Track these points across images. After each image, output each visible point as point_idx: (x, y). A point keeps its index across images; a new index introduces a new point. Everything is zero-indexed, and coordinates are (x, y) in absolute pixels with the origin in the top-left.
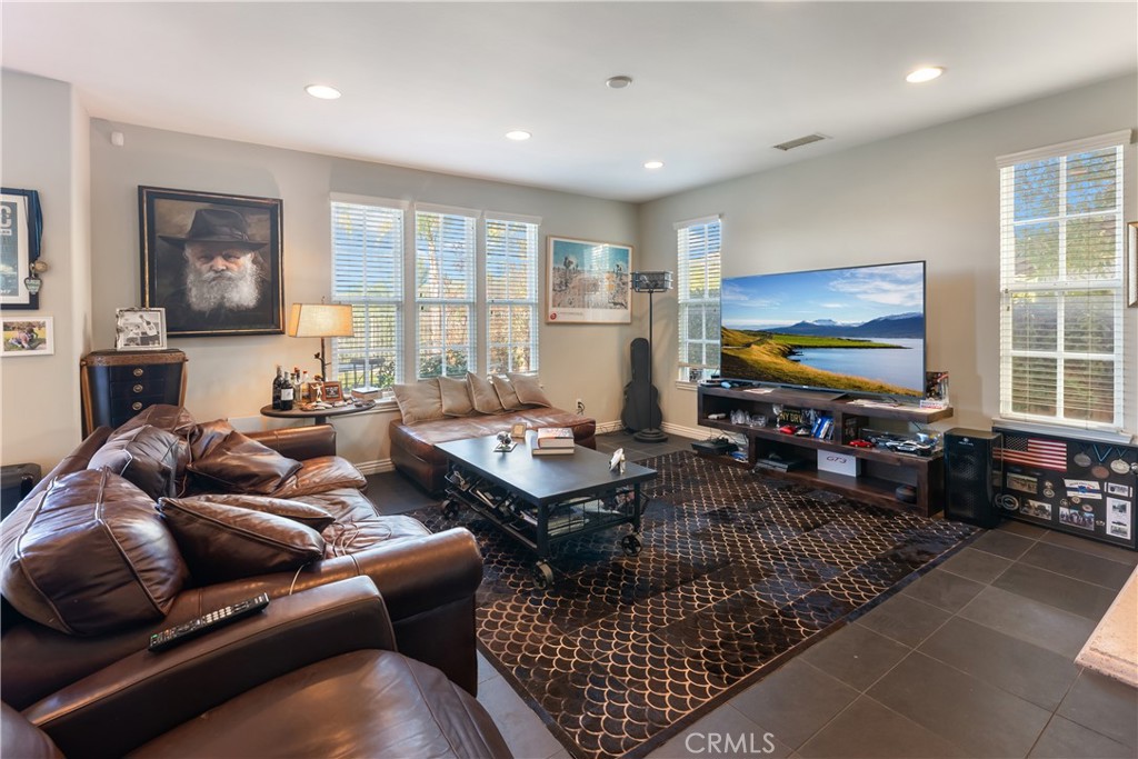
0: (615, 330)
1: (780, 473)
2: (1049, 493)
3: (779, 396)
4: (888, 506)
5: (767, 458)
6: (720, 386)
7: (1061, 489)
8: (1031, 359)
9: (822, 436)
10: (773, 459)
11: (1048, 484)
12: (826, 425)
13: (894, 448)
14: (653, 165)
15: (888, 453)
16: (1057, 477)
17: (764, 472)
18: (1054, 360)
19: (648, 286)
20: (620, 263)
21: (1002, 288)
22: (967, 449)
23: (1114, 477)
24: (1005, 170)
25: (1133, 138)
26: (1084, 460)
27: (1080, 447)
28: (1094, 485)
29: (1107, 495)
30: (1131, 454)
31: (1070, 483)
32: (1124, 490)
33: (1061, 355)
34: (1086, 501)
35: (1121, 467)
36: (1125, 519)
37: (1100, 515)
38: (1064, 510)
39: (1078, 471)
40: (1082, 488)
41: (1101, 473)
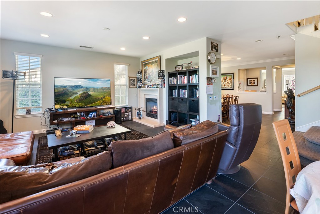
2: (123, 116)
6: (57, 111)
8: (118, 96)
12: (93, 114)
13: (109, 115)
14: (45, 36)
16: (124, 113)
21: (115, 85)
22: (119, 112)
23: (129, 112)
24: (115, 65)
25: (129, 65)
26: (126, 110)
27: (126, 108)
28: (128, 113)
29: (129, 114)
30: (131, 108)
31: (125, 114)
32: (130, 113)
33: (121, 95)
34: (127, 116)
35: (130, 110)
36: (130, 117)
37: (128, 117)
38: (124, 118)
39: (126, 112)
40: (126, 114)
41: (128, 111)
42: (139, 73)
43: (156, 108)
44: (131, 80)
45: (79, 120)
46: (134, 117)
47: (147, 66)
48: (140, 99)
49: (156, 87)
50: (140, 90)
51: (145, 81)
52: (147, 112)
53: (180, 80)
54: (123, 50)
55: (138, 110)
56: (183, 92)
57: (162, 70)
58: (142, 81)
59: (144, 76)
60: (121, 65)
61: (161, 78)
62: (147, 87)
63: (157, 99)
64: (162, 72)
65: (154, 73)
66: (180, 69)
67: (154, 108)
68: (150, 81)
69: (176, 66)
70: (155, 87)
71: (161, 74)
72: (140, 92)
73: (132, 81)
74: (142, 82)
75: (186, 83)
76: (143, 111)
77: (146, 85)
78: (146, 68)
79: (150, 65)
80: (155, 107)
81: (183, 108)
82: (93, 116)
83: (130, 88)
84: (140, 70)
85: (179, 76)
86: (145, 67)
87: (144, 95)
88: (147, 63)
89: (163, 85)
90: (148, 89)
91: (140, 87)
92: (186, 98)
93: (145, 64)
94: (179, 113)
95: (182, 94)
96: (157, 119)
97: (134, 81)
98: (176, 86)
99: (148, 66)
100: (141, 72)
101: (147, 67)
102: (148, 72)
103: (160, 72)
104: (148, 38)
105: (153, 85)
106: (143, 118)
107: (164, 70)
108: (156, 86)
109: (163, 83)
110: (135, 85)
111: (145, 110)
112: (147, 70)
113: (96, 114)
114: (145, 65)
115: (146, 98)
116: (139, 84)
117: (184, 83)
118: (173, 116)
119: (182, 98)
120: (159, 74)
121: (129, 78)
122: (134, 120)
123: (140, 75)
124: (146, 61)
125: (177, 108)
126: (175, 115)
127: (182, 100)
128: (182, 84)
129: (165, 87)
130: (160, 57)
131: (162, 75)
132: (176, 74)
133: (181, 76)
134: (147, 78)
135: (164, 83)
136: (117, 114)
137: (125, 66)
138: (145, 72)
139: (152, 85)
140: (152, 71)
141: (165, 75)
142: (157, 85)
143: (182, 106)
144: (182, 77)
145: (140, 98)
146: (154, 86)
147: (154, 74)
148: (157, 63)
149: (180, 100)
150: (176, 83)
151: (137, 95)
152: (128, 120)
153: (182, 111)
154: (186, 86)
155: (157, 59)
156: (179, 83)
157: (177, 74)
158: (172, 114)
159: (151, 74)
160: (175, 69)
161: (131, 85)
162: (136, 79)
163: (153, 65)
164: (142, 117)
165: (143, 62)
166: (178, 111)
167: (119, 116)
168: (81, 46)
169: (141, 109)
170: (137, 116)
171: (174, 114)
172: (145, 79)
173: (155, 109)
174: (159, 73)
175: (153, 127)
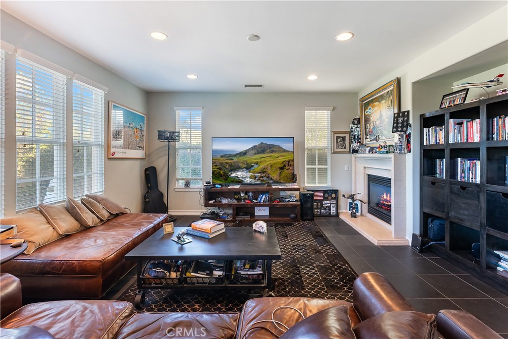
0: (138, 162)
1: (247, 220)
2: (319, 207)
3: (241, 188)
4: (288, 222)
5: (240, 215)
6: (215, 187)
7: (322, 205)
8: (311, 168)
9: (262, 202)
10: (242, 215)
11: (319, 204)
12: (264, 197)
13: (289, 201)
14: (192, 77)
15: (287, 203)
16: (321, 201)
17: (240, 221)
18: (316, 168)
19: (167, 138)
20: (141, 124)
21: (306, 147)
22: (309, 197)
23: (333, 199)
24: (306, 111)
25: (333, 110)
26: (326, 195)
27: (325, 192)
28: (329, 202)
29: (331, 204)
30: (336, 192)
31: (324, 202)
32: (334, 202)
33: (317, 166)
34: (327, 207)
35: (334, 196)
36: (335, 209)
37: (330, 210)
38: (322, 211)
39: (325, 199)
40: (326, 203)
41: (330, 198)
42: (353, 123)
43: (388, 199)
44: (338, 138)
45: (243, 204)
46: (344, 211)
47: (370, 107)
48: (356, 175)
49: (387, 152)
50: (356, 158)
51: (366, 138)
52: (372, 205)
53: (456, 131)
54: (313, 80)
55: (349, 198)
56: (468, 165)
57: (403, 110)
58: (360, 138)
59: (365, 128)
60: (317, 111)
61: (399, 129)
62: (369, 152)
63: (390, 179)
64: (403, 116)
65: (384, 120)
66: (457, 102)
67: (385, 197)
68: (377, 139)
69: (444, 96)
70: (383, 153)
71: (400, 120)
72: (355, 161)
73: (339, 140)
74: (360, 142)
75: (476, 139)
76: (361, 201)
77: (368, 147)
78: (369, 111)
79: (377, 103)
80: (387, 196)
81: (466, 213)
82: (264, 201)
83: (335, 152)
84: (357, 117)
85: (451, 121)
86: (367, 109)
87: (365, 168)
88: (369, 101)
89: (405, 146)
90: (371, 155)
91: (355, 151)
92: (477, 185)
93: (368, 102)
94: (452, 223)
95: (463, 172)
96: (391, 224)
97: (344, 139)
98: (443, 150)
99: (373, 107)
100: (359, 121)
101: (370, 109)
102: (371, 118)
103: (398, 116)
104: (350, 36)
105: (381, 147)
106: (361, 214)
107: (408, 112)
108: (388, 150)
109: (404, 141)
110: (345, 148)
111: (366, 200)
112: (369, 116)
113: (269, 197)
114: (367, 105)
115: (369, 175)
116: (355, 145)
117: (470, 141)
118: (433, 226)
119: (464, 182)
120: (396, 122)
121: (333, 133)
122: (342, 217)
123: (356, 126)
124: (368, 97)
125: (446, 210)
126: (440, 224)
127: (464, 188)
128: (462, 143)
129: (409, 151)
130: (399, 81)
131: (402, 123)
132: (443, 116)
133: (459, 121)
134: (371, 133)
135: (408, 142)
136: (306, 202)
137: (326, 111)
138: (367, 120)
139: (379, 147)
140: (381, 116)
141: (411, 122)
142: (390, 146)
143: (463, 206)
144: (461, 123)
145: (355, 173)
146: (383, 150)
147: (385, 122)
148: (391, 97)
149: (456, 188)
150: (442, 141)
151: (350, 167)
152: (330, 216)
153: (462, 220)
154: (477, 150)
155: (392, 88)
156: (451, 141)
157: (447, 116)
158: (430, 220)
159: (378, 122)
160: (442, 103)
161: (338, 147)
162: (347, 136)
163: (384, 101)
164: (358, 214)
165: (362, 100)
166: (448, 217)
167: (309, 205)
168: (246, 86)
169: (356, 197)
170: (350, 210)
171: (437, 222)
172: (366, 134)
173: (387, 201)
174: (394, 118)
175: (376, 244)
